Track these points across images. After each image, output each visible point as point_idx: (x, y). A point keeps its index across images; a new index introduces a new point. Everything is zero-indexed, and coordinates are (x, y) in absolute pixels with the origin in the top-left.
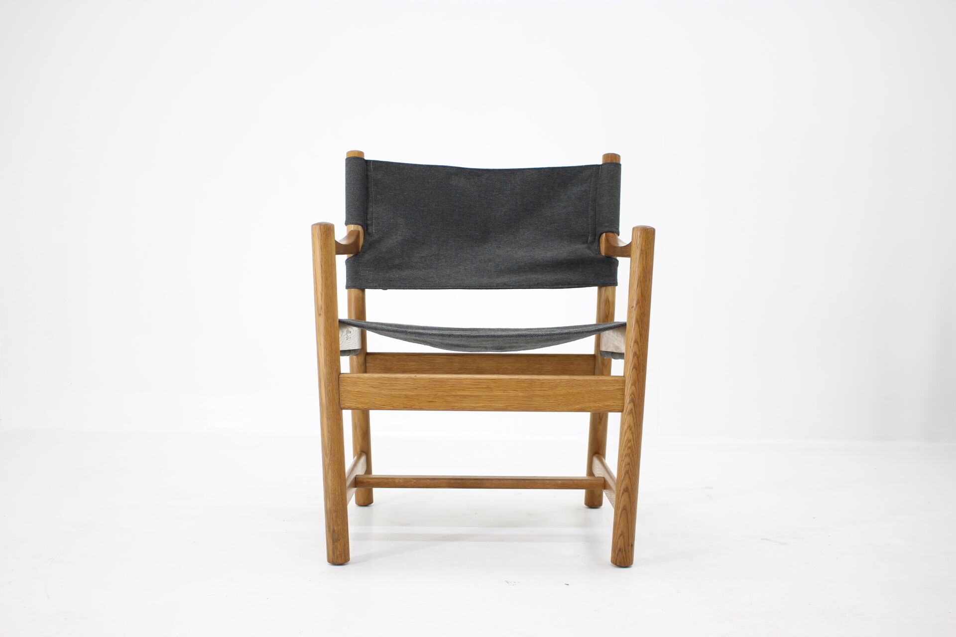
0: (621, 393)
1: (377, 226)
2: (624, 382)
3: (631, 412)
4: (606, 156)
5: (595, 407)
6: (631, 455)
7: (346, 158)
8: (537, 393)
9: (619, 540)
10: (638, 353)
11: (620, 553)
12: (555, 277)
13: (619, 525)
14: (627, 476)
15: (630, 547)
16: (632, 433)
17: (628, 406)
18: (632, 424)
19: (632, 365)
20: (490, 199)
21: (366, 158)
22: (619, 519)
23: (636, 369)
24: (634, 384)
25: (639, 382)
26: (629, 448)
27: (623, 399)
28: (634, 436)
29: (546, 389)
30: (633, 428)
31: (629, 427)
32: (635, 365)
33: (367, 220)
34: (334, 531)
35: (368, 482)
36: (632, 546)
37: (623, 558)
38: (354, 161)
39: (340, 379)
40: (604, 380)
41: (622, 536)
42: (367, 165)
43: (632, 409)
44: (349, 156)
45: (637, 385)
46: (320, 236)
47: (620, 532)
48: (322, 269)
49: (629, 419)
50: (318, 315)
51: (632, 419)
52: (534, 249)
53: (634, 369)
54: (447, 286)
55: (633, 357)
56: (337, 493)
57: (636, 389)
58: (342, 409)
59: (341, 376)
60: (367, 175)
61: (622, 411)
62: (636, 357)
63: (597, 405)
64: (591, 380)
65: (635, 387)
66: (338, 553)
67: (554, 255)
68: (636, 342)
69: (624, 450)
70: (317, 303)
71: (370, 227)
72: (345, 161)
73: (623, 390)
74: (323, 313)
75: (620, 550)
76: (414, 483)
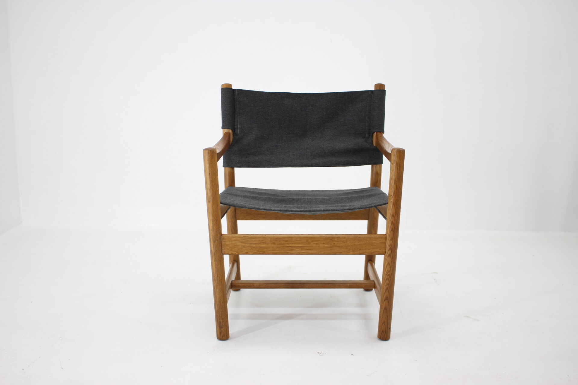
0: (384, 244)
1: (241, 129)
2: (386, 238)
3: (389, 255)
4: (377, 85)
5: (369, 252)
6: (389, 279)
7: (221, 88)
8: (336, 244)
9: (382, 326)
10: (394, 222)
11: (383, 333)
12: (347, 159)
13: (382, 317)
14: (387, 291)
15: (388, 330)
16: (390, 267)
17: (388, 252)
18: (390, 262)
19: (391, 229)
20: (307, 111)
21: (233, 88)
22: (382, 314)
23: (393, 231)
24: (391, 239)
25: (394, 238)
26: (389, 275)
27: (385, 248)
28: (391, 269)
29: (341, 242)
30: (391, 264)
31: (389, 264)
32: (392, 229)
33: (234, 125)
34: (220, 322)
35: (239, 286)
36: (390, 329)
37: (385, 335)
38: (226, 91)
39: (222, 238)
40: (374, 237)
41: (384, 324)
42: (234, 92)
43: (390, 254)
44: (223, 88)
45: (393, 240)
46: (208, 157)
47: (382, 322)
48: (210, 176)
49: (389, 259)
50: (208, 201)
51: (390, 259)
52: (333, 141)
53: (392, 232)
54: (282, 166)
55: (391, 224)
56: (222, 302)
57: (393, 243)
58: (223, 255)
59: (222, 236)
60: (234, 99)
61: (384, 254)
62: (393, 225)
63: (370, 251)
64: (367, 237)
65: (392, 241)
66: (223, 334)
67: (346, 146)
68: (393, 216)
69: (386, 276)
70: (207, 195)
71: (236, 130)
72: (220, 90)
73: (385, 243)
74: (211, 201)
75: (383, 331)
76: (265, 286)
